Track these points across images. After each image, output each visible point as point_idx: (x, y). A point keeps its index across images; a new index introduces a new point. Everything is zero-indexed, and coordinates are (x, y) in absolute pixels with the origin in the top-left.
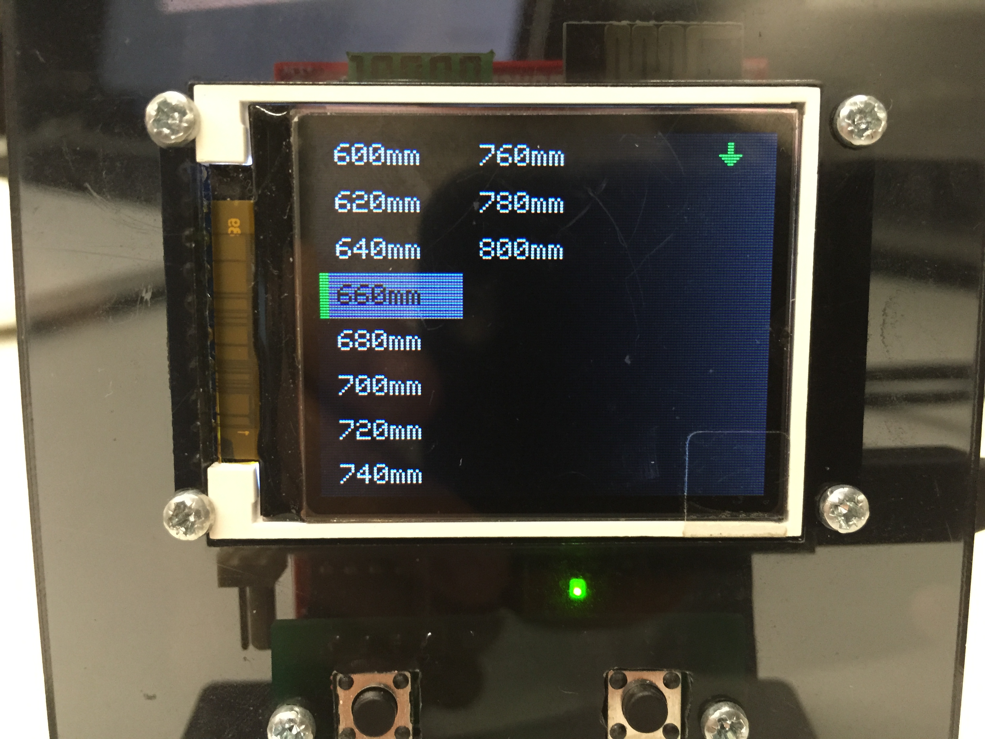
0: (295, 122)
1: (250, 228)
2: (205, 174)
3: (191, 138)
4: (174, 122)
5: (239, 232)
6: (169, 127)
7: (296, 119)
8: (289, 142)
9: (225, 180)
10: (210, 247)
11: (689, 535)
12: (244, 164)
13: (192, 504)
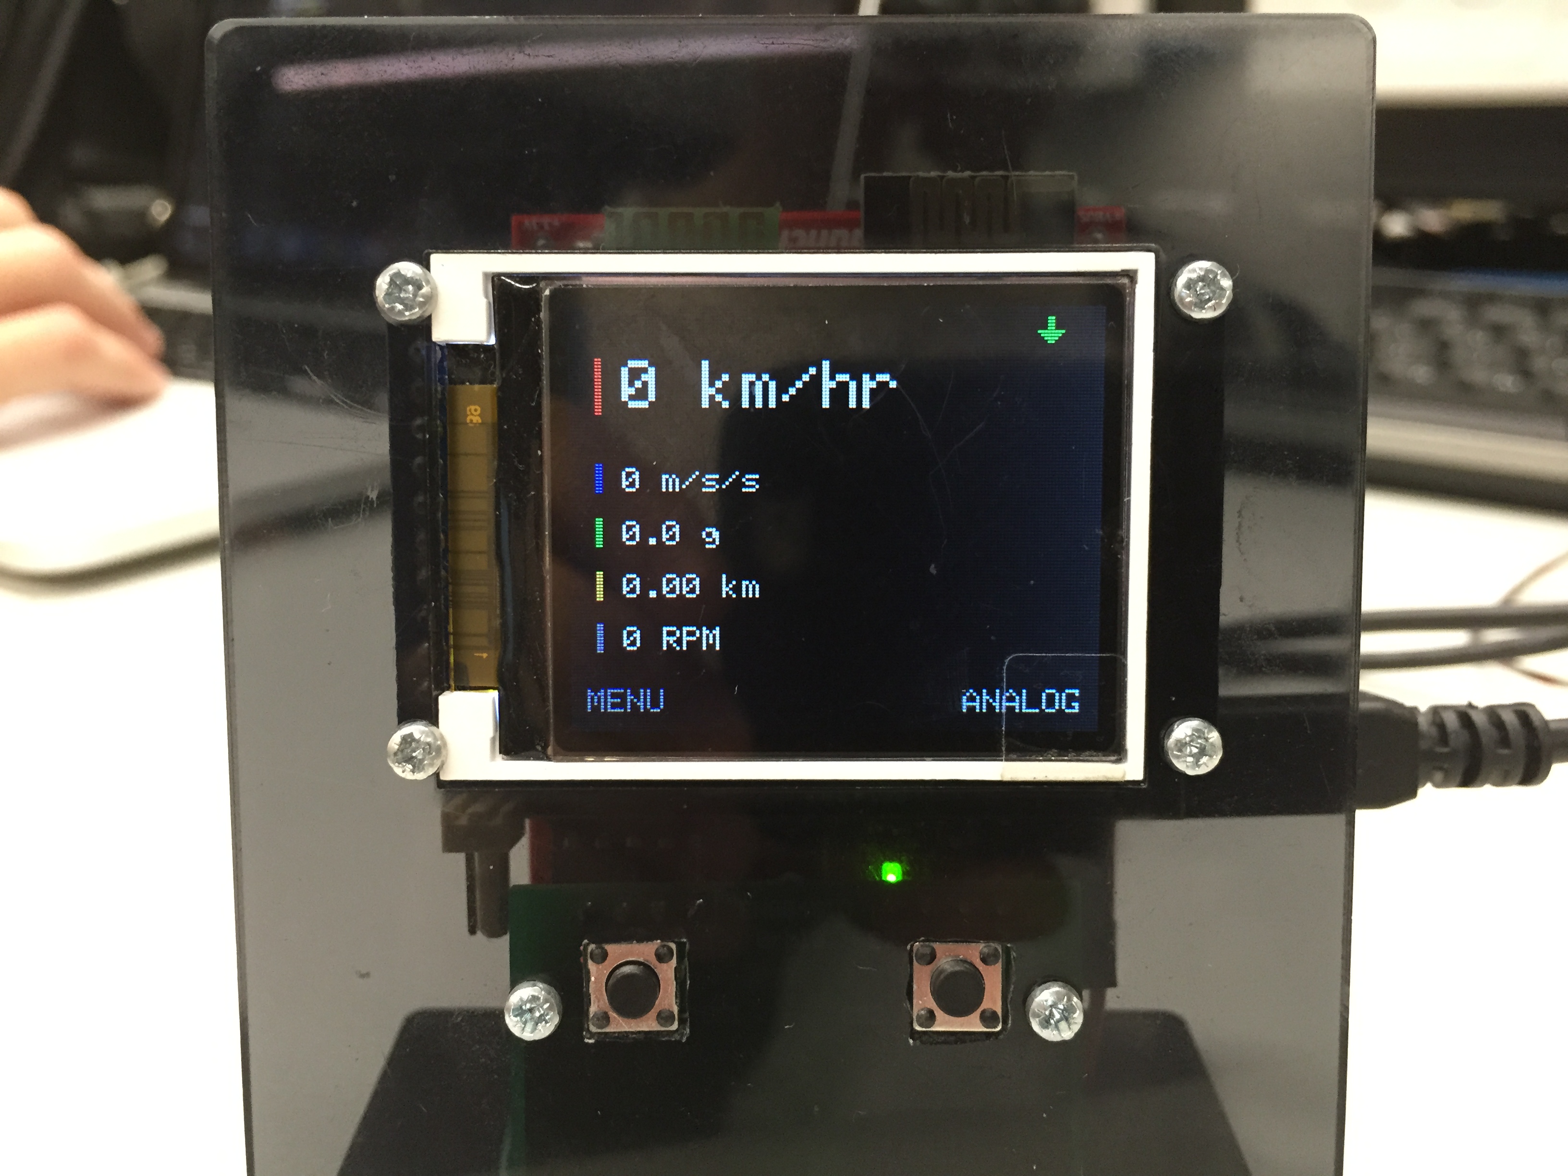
0: (546, 296)
1: (491, 416)
2: (439, 354)
3: (427, 314)
4: (407, 295)
5: (480, 421)
6: (402, 301)
7: (547, 292)
8: (539, 317)
9: (464, 361)
10: (444, 440)
11: (1008, 777)
12: (485, 344)
13: (420, 738)
